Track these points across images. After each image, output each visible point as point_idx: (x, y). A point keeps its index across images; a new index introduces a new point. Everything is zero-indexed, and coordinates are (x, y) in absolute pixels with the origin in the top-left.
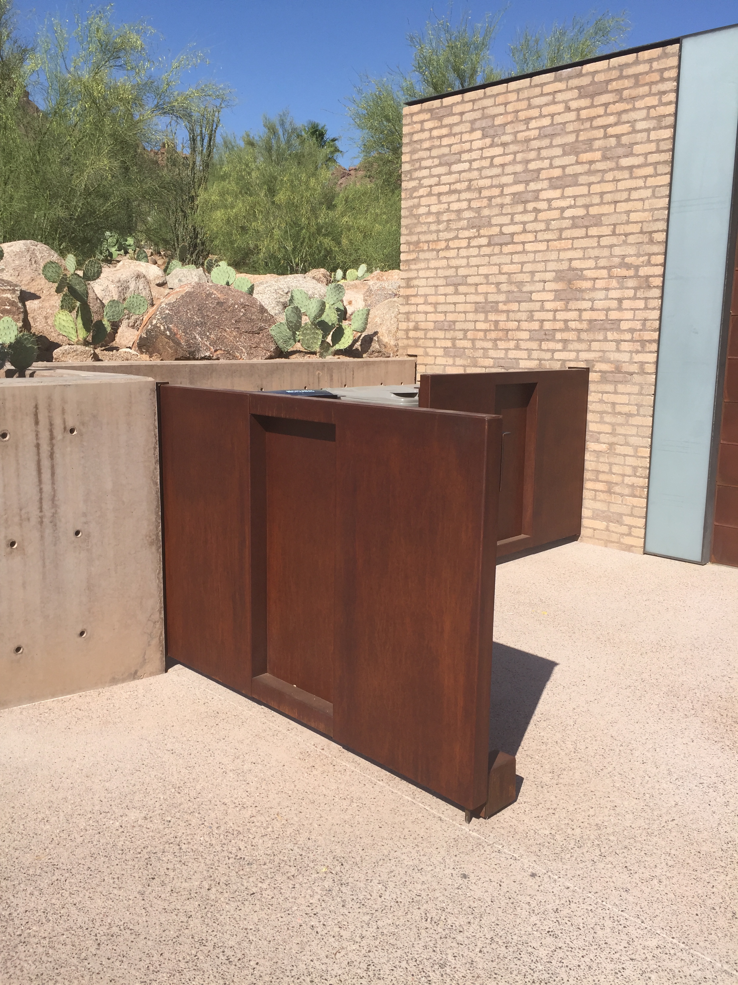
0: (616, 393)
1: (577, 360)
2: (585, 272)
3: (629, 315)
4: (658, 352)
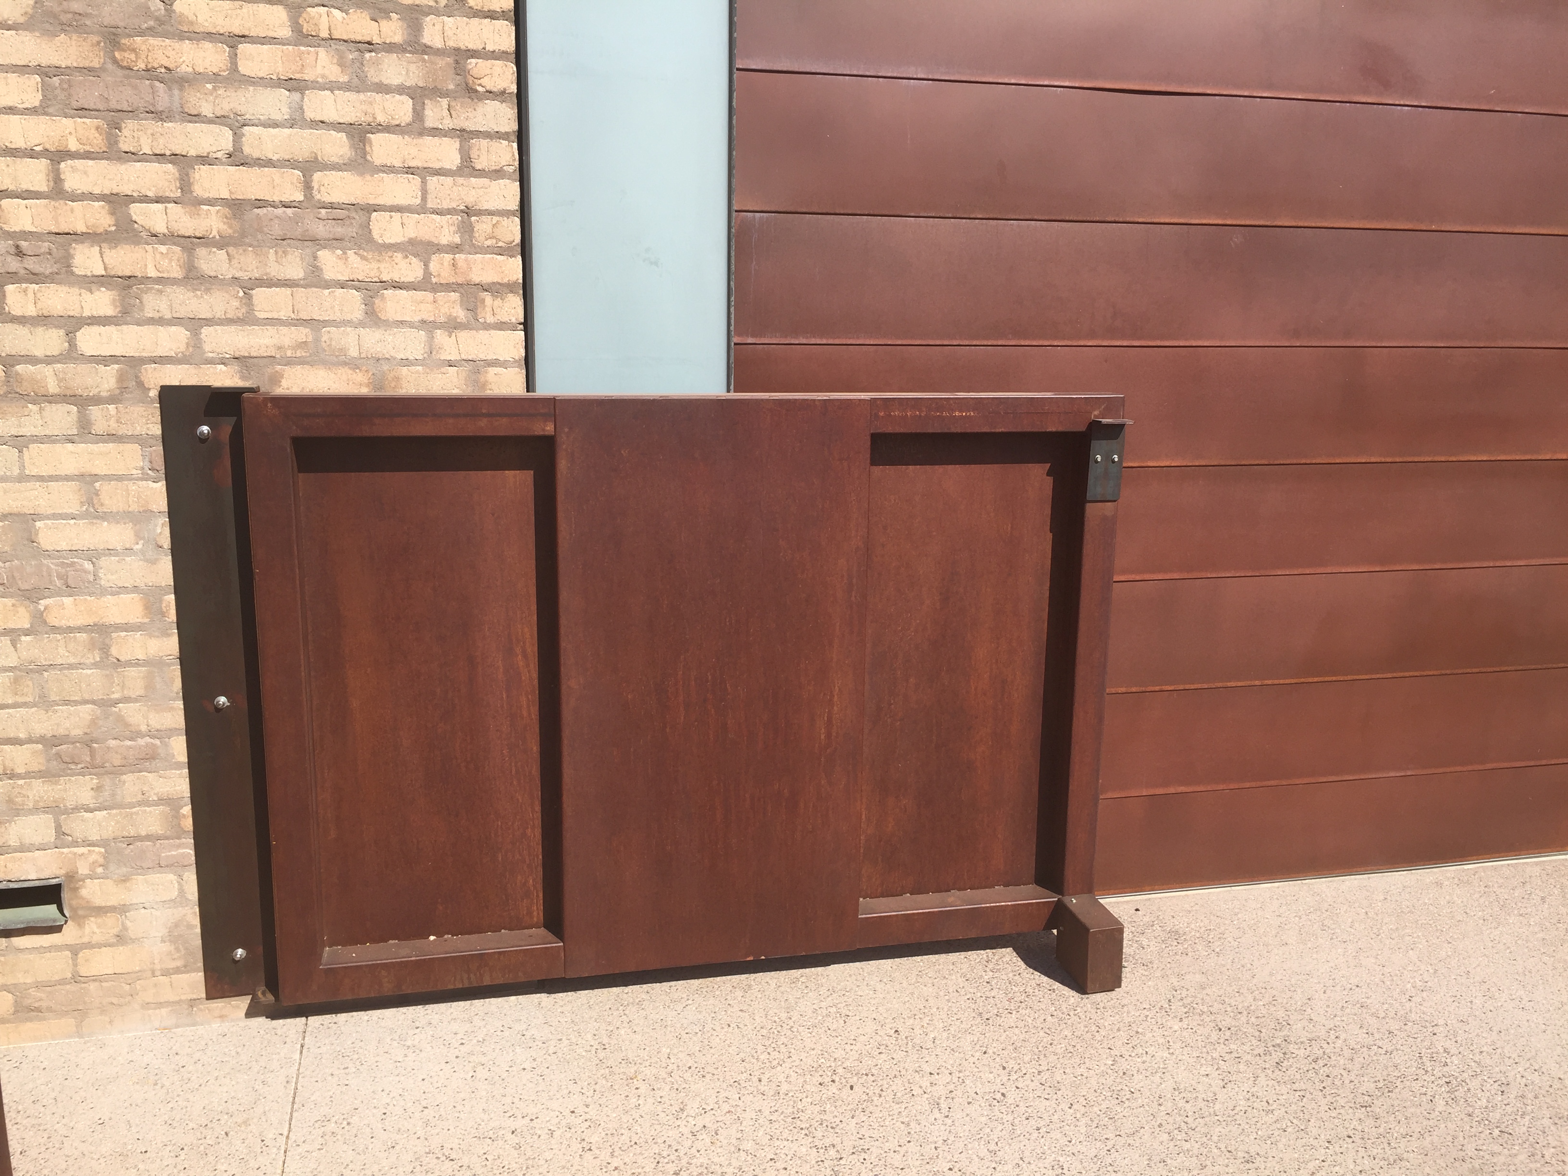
1: (194, 357)
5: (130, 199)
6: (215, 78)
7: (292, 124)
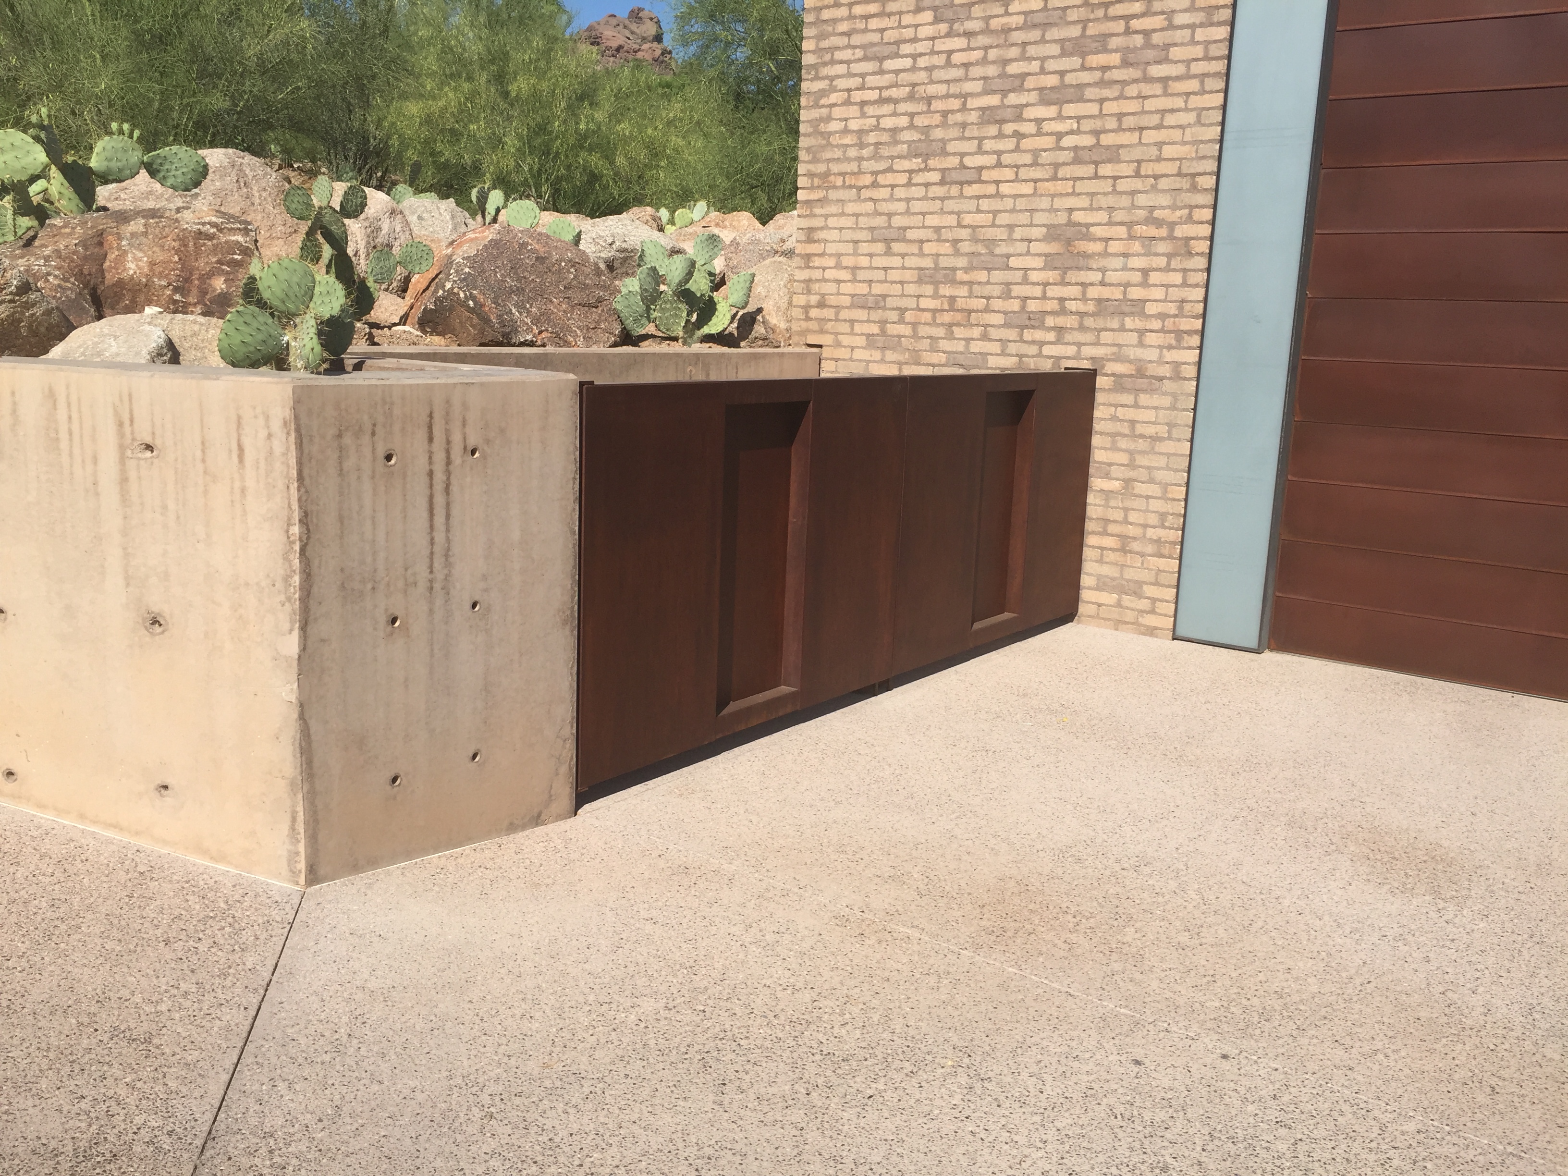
0: (1136, 406)
1: (1077, 357)
2: (1092, 229)
3: (1159, 294)
4: (1201, 348)
5: (1066, 299)
6: (1099, 254)
7: (1122, 270)
